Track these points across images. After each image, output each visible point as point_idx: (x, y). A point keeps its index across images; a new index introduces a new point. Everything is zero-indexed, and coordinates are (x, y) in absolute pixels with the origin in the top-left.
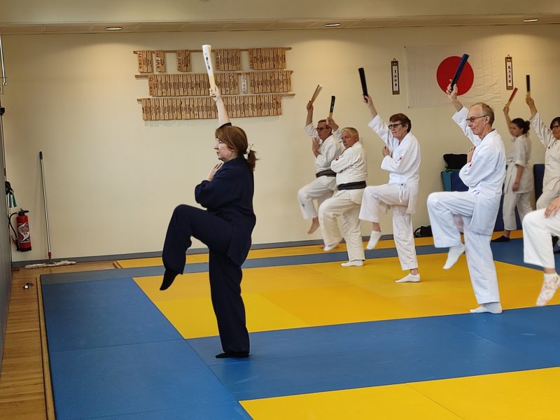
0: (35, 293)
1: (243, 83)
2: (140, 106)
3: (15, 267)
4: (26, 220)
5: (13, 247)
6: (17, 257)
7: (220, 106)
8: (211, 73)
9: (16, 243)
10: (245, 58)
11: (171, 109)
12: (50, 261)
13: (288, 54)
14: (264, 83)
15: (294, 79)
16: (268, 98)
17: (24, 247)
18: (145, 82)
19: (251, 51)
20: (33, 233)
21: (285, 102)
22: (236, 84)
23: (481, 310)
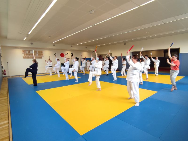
0: (7, 81)
1: (37, 55)
2: (23, 57)
3: (3, 77)
4: (5, 71)
5: (3, 75)
6: (4, 76)
7: (34, 57)
8: (34, 53)
9: (4, 74)
10: (37, 52)
11: (27, 57)
12: (9, 76)
13: (43, 52)
14: (40, 55)
15: (44, 54)
16: (40, 56)
17: (5, 74)
18: (24, 54)
19: (38, 51)
20: (6, 73)
21: (42, 57)
22: (36, 55)
23: (67, 79)
